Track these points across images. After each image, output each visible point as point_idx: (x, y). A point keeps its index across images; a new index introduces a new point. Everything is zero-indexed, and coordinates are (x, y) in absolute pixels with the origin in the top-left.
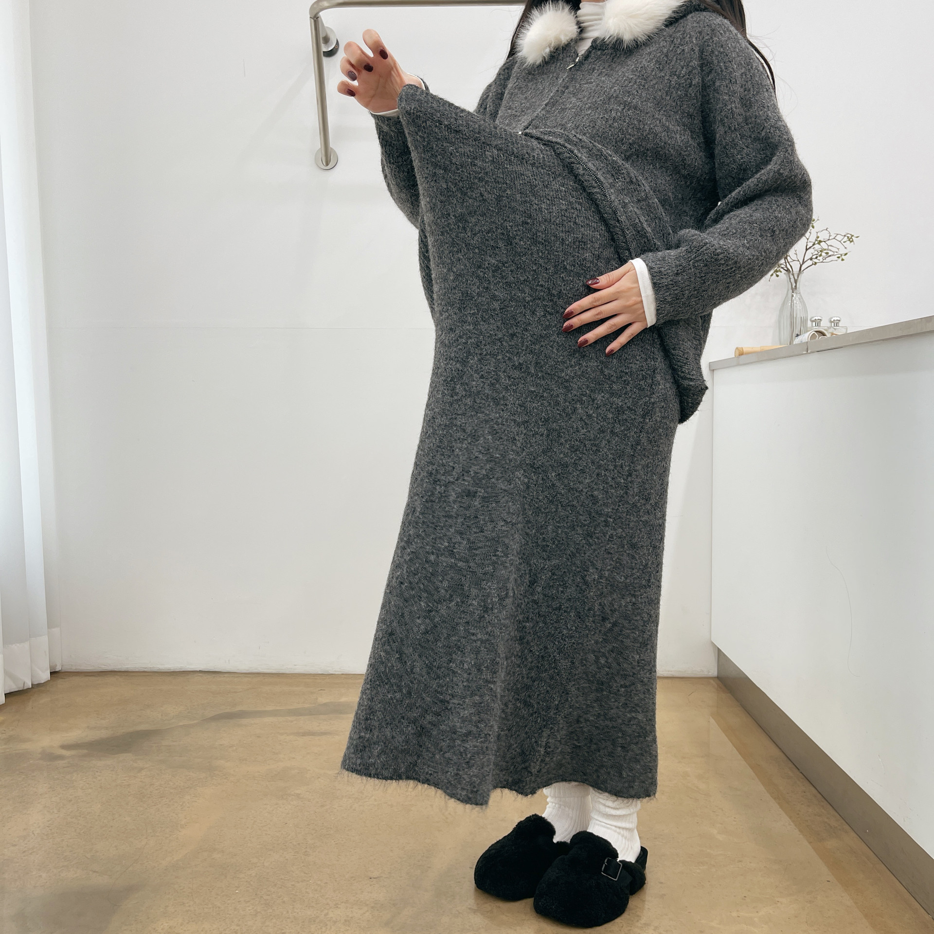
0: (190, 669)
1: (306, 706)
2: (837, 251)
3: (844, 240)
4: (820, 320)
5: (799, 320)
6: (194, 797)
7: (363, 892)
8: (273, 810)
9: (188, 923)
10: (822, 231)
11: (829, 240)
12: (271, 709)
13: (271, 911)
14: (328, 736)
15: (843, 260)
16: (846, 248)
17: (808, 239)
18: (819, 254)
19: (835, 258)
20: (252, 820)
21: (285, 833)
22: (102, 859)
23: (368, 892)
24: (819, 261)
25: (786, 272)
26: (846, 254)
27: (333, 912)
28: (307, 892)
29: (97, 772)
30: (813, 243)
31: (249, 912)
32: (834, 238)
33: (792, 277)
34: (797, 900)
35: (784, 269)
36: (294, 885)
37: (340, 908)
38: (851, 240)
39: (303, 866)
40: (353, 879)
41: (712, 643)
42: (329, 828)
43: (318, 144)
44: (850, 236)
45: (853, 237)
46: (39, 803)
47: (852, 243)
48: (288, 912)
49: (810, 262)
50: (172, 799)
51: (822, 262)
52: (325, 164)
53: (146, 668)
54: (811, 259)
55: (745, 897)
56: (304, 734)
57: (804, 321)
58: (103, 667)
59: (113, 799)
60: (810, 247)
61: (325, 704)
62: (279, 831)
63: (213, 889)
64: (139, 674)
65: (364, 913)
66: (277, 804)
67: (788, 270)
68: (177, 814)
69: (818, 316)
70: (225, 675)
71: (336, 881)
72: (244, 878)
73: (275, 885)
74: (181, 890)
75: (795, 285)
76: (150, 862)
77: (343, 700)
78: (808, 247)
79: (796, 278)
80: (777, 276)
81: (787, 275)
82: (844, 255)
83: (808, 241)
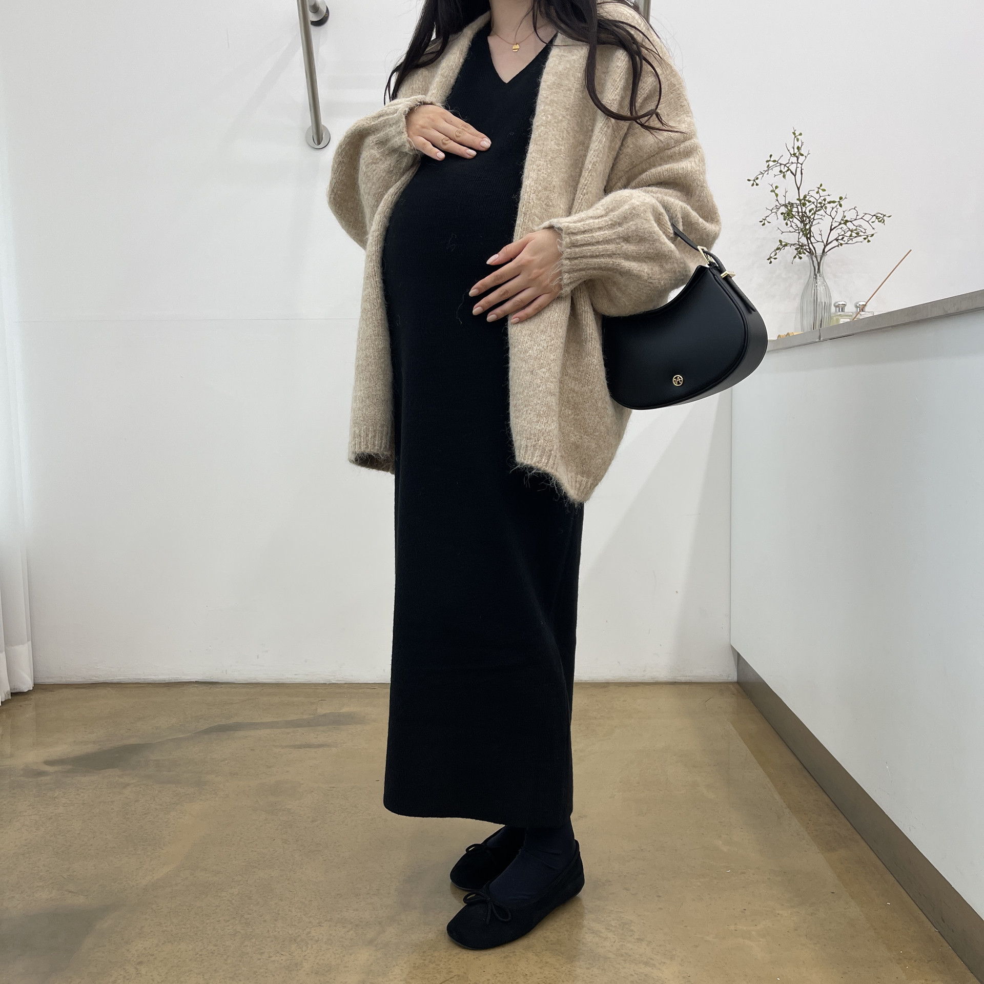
0: (186, 680)
1: (305, 717)
2: (864, 231)
3: (872, 221)
4: (844, 304)
5: (822, 306)
6: (180, 813)
7: (348, 909)
8: (261, 826)
9: (163, 944)
10: (850, 210)
11: (856, 220)
12: (269, 721)
13: (251, 930)
14: (325, 749)
15: (869, 241)
16: (873, 228)
17: (833, 219)
18: (845, 235)
19: (861, 239)
20: (238, 836)
21: (273, 849)
22: (78, 879)
23: (354, 910)
24: (844, 242)
25: (808, 254)
27: (315, 930)
28: (289, 910)
29: (81, 788)
30: (839, 223)
31: (228, 931)
32: (862, 218)
33: (814, 259)
34: (799, 912)
35: (807, 251)
36: (276, 904)
37: (322, 926)
38: (879, 220)
39: (288, 883)
40: (339, 896)
41: (732, 646)
42: (317, 844)
43: (309, 122)
44: (878, 215)
46: (18, 821)
48: (268, 931)
49: (835, 243)
50: (157, 816)
51: (846, 243)
52: (317, 143)
53: (140, 679)
54: (837, 240)
55: (745, 910)
56: (300, 747)
57: (827, 307)
58: (95, 678)
59: (95, 816)
60: (835, 228)
61: (325, 715)
62: (266, 848)
63: (192, 909)
64: (131, 685)
65: (348, 931)
66: (266, 820)
67: (811, 252)
68: (161, 831)
69: (842, 301)
70: (222, 686)
71: (321, 898)
72: (226, 897)
73: (258, 904)
74: (159, 909)
75: (818, 267)
76: (129, 882)
77: (345, 710)
78: (832, 228)
79: (819, 261)
80: (800, 258)
81: (810, 257)
82: (871, 236)
83: (834, 221)
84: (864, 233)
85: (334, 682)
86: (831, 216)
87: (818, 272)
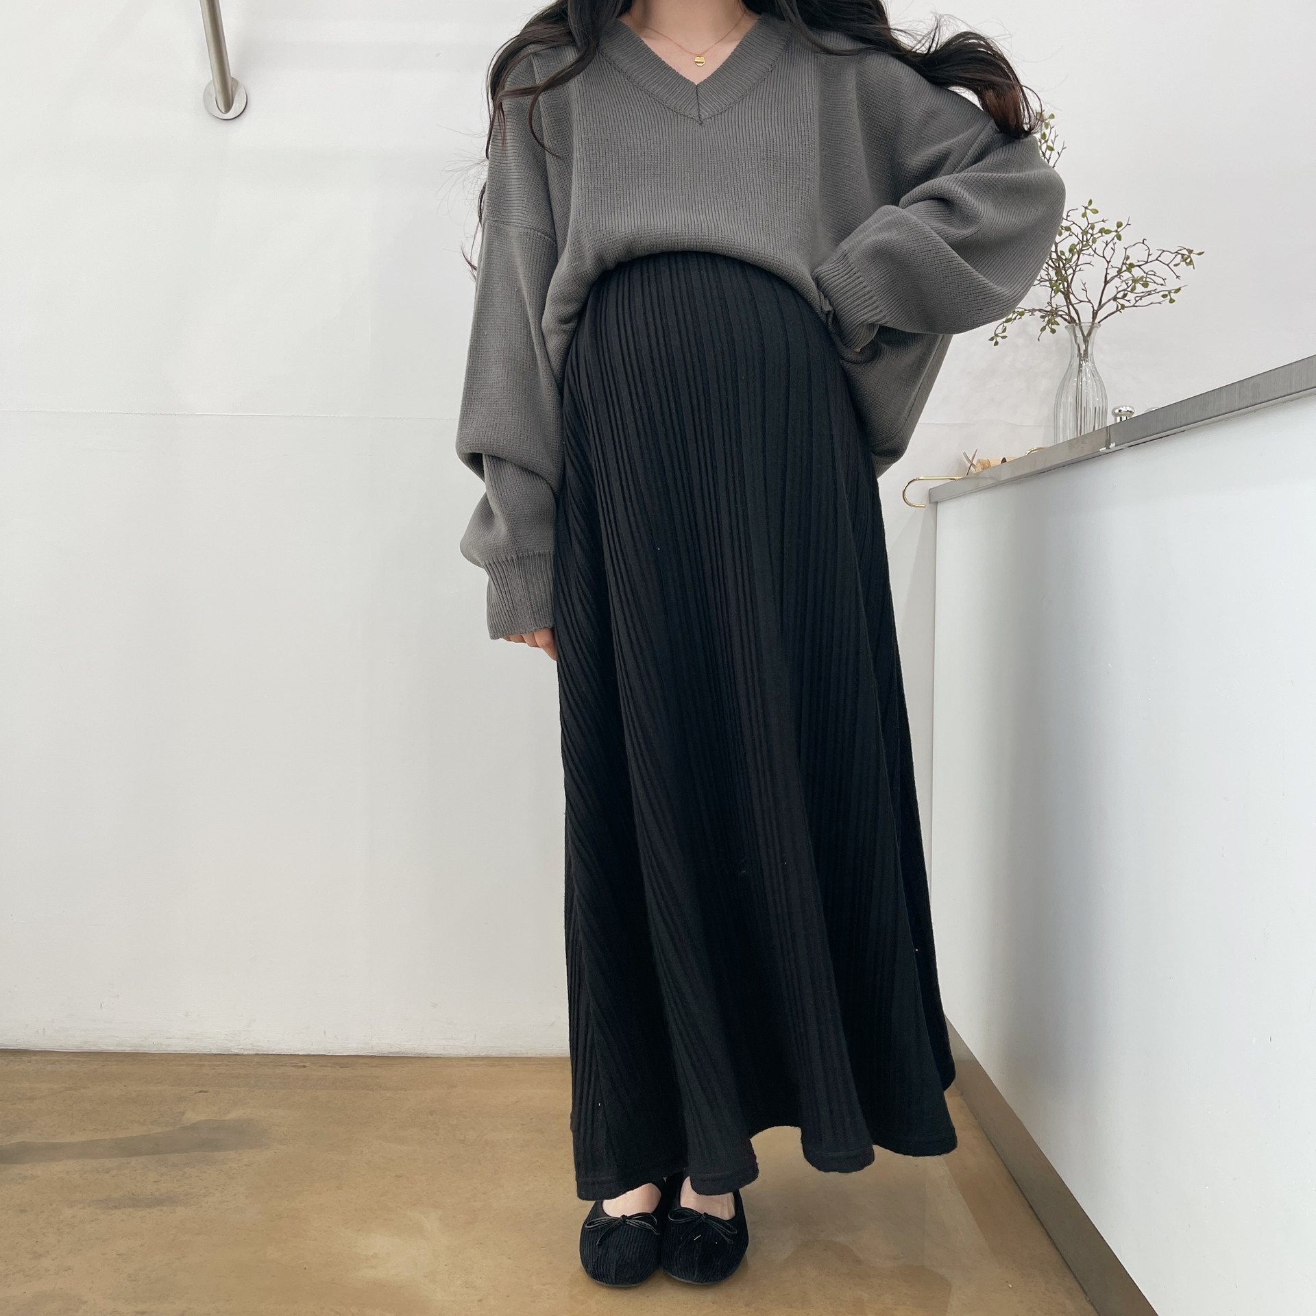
1: (156, 1130)
2: (1163, 283)
3: (1174, 262)
4: (1131, 412)
5: (1090, 415)
10: (1134, 245)
11: (1147, 262)
12: (82, 1139)
14: (165, 1209)
15: (1172, 301)
16: (1177, 277)
17: (1108, 262)
18: (1129, 289)
19: (1157, 297)
24: (1127, 304)
25: (1068, 324)
26: (1178, 290)
30: (1118, 269)
32: (1157, 259)
33: (1078, 333)
35: (1065, 320)
38: (1188, 261)
43: (206, 75)
44: (1185, 252)
45: (1192, 255)
47: (1192, 266)
49: (1113, 305)
51: (1134, 306)
52: (223, 110)
54: (1115, 298)
57: (1100, 413)
60: (1113, 278)
67: (1072, 321)
69: (1126, 407)
75: (1084, 348)
78: (1108, 279)
79: (1086, 336)
80: (1053, 331)
81: (1071, 330)
82: (1175, 292)
83: (1110, 266)
84: (1162, 285)
85: (236, 1052)
86: (1104, 257)
87: (1084, 354)
